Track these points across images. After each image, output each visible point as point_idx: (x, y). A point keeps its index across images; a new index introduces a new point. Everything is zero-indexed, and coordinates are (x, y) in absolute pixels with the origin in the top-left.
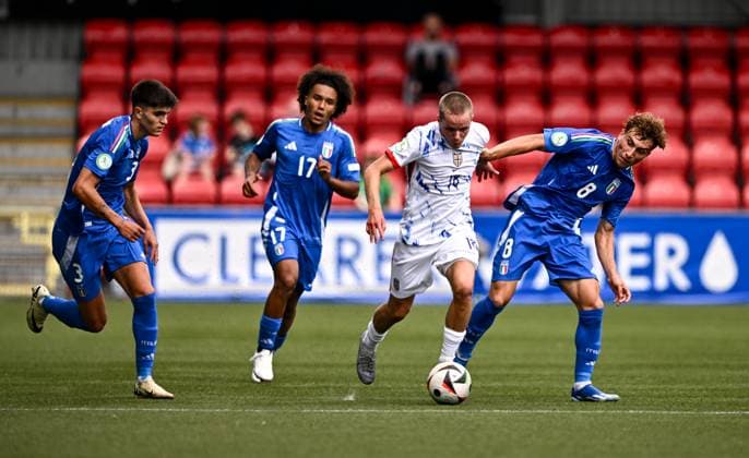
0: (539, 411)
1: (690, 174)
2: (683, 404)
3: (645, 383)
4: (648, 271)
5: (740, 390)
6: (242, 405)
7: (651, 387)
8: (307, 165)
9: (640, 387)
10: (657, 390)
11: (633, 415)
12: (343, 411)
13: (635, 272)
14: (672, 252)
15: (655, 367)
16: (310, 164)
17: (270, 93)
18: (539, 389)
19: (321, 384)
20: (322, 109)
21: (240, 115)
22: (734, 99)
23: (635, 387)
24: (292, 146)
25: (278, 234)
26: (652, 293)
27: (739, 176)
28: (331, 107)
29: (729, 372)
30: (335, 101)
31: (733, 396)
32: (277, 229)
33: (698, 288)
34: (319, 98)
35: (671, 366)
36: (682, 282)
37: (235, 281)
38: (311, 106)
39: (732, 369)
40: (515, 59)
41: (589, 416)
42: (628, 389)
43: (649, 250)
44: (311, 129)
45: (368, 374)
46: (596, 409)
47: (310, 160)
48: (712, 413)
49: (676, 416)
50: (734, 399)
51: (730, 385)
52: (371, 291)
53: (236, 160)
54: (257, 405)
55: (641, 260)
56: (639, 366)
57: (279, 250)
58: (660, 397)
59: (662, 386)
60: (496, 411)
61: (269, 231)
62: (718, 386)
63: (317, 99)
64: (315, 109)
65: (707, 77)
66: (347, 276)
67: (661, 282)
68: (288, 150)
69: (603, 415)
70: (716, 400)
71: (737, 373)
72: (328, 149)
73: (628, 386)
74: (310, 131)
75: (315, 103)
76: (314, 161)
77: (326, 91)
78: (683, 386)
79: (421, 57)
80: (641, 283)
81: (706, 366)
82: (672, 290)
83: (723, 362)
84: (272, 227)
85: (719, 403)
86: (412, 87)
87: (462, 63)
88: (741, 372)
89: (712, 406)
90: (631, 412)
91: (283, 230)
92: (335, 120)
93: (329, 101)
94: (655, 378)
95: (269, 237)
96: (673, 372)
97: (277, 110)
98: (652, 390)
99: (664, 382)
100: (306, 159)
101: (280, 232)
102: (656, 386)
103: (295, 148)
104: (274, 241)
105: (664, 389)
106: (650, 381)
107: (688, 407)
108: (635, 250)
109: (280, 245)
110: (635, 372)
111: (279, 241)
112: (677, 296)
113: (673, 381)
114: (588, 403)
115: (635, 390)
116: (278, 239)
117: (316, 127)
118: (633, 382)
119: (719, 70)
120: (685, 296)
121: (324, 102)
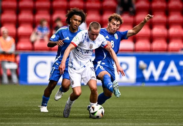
38: (73, 23)
45: (67, 114)
75: (75, 22)
121: (78, 21)
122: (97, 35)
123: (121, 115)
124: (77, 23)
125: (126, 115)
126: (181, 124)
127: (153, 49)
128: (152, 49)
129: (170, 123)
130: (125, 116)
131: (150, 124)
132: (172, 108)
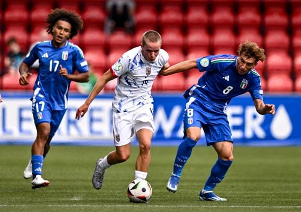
0: (180, 206)
1: (265, 73)
2: (261, 202)
3: (240, 191)
4: (242, 127)
5: (293, 194)
6: (14, 203)
7: (244, 192)
8: (54, 65)
9: (238, 192)
10: (247, 194)
11: (233, 208)
12: (71, 206)
14: (255, 116)
15: (245, 181)
16: (56, 64)
17: (30, 27)
18: (180, 194)
19: (58, 191)
20: (62, 34)
21: (13, 40)
22: (290, 31)
23: (234, 192)
24: (46, 55)
25: (40, 106)
26: (244, 140)
27: (293, 74)
28: (67, 34)
29: (287, 184)
30: (70, 31)
31: (288, 198)
32: (40, 103)
33: (269, 137)
34: (61, 28)
35: (254, 181)
36: (261, 133)
37: (11, 133)
38: (56, 32)
39: (289, 182)
40: (167, 8)
41: (209, 209)
42: (231, 194)
43: (243, 116)
44: (56, 46)
45: (99, 183)
46: (212, 205)
47: (55, 62)
48: (277, 207)
49: (257, 209)
50: (290, 199)
51: (288, 192)
52: (87, 139)
53: (11, 65)
54: (22, 203)
55: (238, 121)
56: (237, 181)
57: (40, 117)
58: (248, 198)
59: (249, 192)
60: (156, 206)
61: (36, 103)
62: (281, 192)
63: (59, 29)
64: (58, 34)
65: (275, 18)
66: (73, 130)
67: (249, 134)
68: (44, 58)
69: (216, 208)
70: (279, 199)
71: (291, 185)
72: (65, 55)
73: (230, 192)
74: (56, 47)
75: (58, 31)
76: (58, 62)
77: (65, 24)
78: (261, 192)
79: (115, 7)
81: (274, 181)
82: (255, 138)
83: (283, 179)
84: (37, 101)
85: (281, 202)
86: (109, 24)
87: (138, 10)
88: (293, 184)
89: (278, 203)
90: (232, 206)
91: (43, 103)
92: (70, 40)
93: (66, 30)
94: (245, 188)
95: (35, 107)
96: (255, 185)
97: (34, 37)
98: (244, 194)
99: (250, 190)
100: (53, 62)
101: (41, 105)
102: (246, 192)
103: (47, 57)
104: (38, 111)
106: (243, 189)
107: (264, 204)
108: (234, 116)
109: (41, 113)
110: (234, 184)
111: (40, 111)
113: (256, 189)
114: (208, 201)
115: (234, 194)
116: (40, 109)
117: (59, 44)
119: (281, 14)
120: (262, 141)
121: (63, 30)
122: (157, 51)
123: (112, 191)
124: (62, 33)
125: (119, 191)
126: (206, 206)
127: (164, 87)
128: (162, 86)
129: (189, 205)
130: (119, 193)
131: (158, 206)
132: (193, 181)
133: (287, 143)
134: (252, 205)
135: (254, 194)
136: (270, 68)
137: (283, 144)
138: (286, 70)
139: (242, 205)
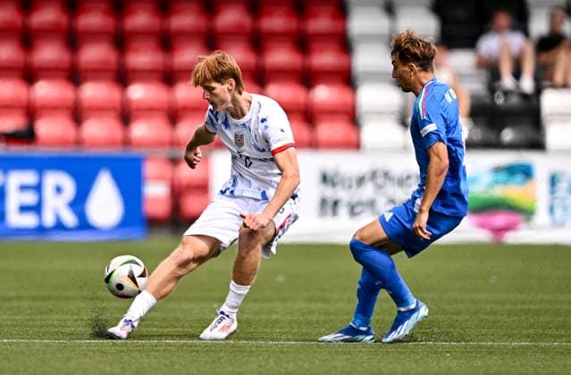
1: (77, 114)
2: (56, 333)
3: (22, 314)
4: (37, 209)
7: (29, 317)
9: (18, 317)
11: (6, 344)
13: (24, 209)
14: (59, 190)
15: (34, 298)
26: (41, 229)
27: (125, 116)
33: (84, 225)
36: (69, 219)
43: (38, 188)
49: (47, 345)
55: (30, 198)
59: (38, 317)
73: (5, 317)
78: (58, 317)
80: (29, 221)
82: (60, 226)
90: (5, 341)
94: (31, 309)
98: (28, 320)
99: (41, 313)
102: (33, 317)
105: (41, 320)
106: (29, 311)
107: (61, 336)
108: (23, 188)
110: (15, 304)
112: (65, 233)
113: (49, 311)
118: (11, 312)
120: (71, 233)
133: (115, 237)
134: (41, 339)
135: (46, 320)
136: (86, 105)
137: (107, 237)
138: (113, 109)
139: (22, 338)
